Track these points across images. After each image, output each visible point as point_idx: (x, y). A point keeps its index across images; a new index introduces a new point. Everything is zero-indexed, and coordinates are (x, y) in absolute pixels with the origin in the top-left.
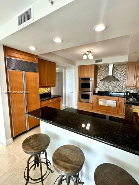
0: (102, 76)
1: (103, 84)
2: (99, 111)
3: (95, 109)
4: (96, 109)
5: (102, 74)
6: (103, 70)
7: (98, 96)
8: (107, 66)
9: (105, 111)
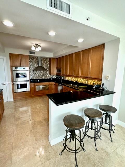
0: (32, 66)
1: (34, 73)
2: (37, 96)
3: (32, 95)
4: (34, 95)
5: (32, 65)
6: (33, 61)
7: (35, 83)
8: (35, 58)
9: (41, 94)
